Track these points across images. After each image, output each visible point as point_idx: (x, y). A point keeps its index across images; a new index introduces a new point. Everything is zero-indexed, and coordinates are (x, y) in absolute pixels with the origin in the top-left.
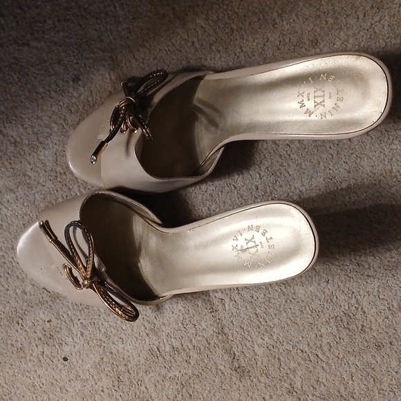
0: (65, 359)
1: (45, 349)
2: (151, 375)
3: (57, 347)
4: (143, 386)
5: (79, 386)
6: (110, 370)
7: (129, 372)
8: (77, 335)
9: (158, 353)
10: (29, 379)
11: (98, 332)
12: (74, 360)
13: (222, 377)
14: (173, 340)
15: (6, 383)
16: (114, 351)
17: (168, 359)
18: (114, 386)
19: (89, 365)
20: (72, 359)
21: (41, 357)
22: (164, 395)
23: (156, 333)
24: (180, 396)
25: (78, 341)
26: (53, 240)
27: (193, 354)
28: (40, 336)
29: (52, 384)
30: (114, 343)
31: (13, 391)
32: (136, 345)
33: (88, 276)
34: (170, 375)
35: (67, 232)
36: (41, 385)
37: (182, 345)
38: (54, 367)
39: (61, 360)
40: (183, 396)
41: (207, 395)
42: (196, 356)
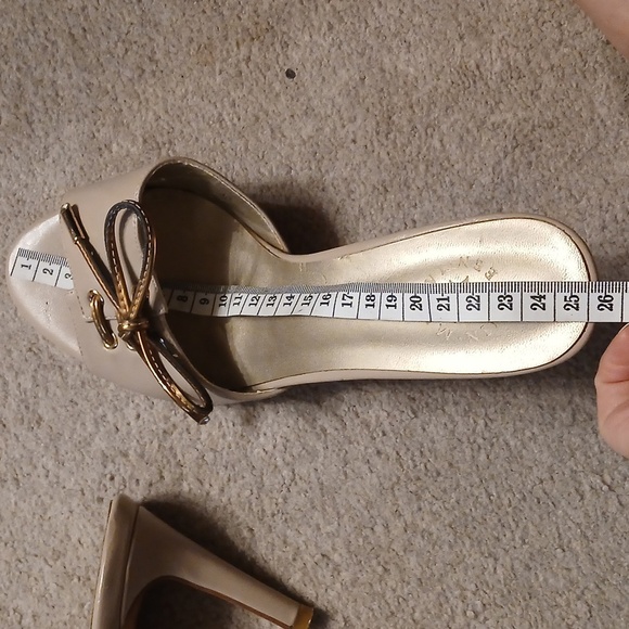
0: (290, 74)
1: (255, 50)
2: (456, 116)
3: (278, 49)
4: (436, 137)
5: (310, 128)
6: (376, 101)
7: (411, 107)
8: (320, 29)
9: (477, 73)
10: (212, 108)
11: (363, 25)
12: (307, 77)
13: (601, 129)
14: (511, 51)
15: (167, 112)
16: (388, 66)
17: (494, 87)
18: (378, 133)
19: (335, 91)
20: (303, 76)
21: (243, 65)
22: (476, 156)
23: (478, 35)
24: (508, 161)
25: (321, 41)
26: (80, 240)
27: (548, 80)
28: (249, 24)
29: (257, 119)
30: (390, 50)
31: (178, 127)
32: (435, 57)
33: (132, 315)
34: (493, 119)
35: (110, 220)
36: (236, 120)
37: (529, 62)
38: (266, 86)
39: (282, 75)
40: (513, 161)
41: (565, 164)
42: (553, 85)
